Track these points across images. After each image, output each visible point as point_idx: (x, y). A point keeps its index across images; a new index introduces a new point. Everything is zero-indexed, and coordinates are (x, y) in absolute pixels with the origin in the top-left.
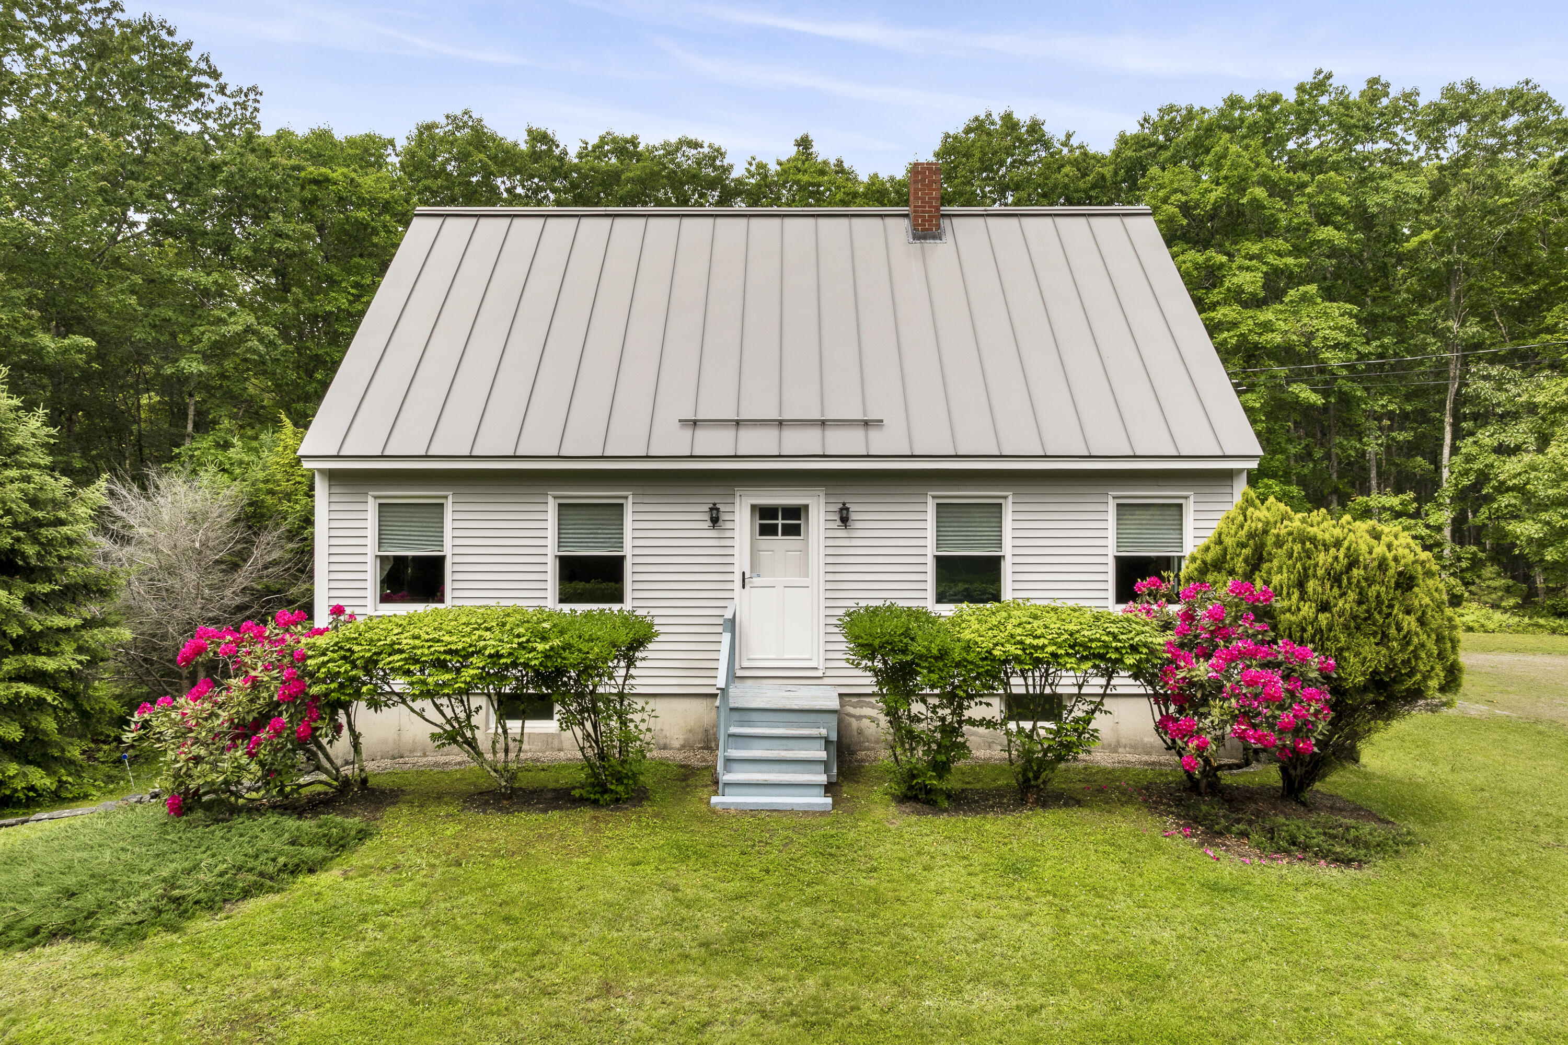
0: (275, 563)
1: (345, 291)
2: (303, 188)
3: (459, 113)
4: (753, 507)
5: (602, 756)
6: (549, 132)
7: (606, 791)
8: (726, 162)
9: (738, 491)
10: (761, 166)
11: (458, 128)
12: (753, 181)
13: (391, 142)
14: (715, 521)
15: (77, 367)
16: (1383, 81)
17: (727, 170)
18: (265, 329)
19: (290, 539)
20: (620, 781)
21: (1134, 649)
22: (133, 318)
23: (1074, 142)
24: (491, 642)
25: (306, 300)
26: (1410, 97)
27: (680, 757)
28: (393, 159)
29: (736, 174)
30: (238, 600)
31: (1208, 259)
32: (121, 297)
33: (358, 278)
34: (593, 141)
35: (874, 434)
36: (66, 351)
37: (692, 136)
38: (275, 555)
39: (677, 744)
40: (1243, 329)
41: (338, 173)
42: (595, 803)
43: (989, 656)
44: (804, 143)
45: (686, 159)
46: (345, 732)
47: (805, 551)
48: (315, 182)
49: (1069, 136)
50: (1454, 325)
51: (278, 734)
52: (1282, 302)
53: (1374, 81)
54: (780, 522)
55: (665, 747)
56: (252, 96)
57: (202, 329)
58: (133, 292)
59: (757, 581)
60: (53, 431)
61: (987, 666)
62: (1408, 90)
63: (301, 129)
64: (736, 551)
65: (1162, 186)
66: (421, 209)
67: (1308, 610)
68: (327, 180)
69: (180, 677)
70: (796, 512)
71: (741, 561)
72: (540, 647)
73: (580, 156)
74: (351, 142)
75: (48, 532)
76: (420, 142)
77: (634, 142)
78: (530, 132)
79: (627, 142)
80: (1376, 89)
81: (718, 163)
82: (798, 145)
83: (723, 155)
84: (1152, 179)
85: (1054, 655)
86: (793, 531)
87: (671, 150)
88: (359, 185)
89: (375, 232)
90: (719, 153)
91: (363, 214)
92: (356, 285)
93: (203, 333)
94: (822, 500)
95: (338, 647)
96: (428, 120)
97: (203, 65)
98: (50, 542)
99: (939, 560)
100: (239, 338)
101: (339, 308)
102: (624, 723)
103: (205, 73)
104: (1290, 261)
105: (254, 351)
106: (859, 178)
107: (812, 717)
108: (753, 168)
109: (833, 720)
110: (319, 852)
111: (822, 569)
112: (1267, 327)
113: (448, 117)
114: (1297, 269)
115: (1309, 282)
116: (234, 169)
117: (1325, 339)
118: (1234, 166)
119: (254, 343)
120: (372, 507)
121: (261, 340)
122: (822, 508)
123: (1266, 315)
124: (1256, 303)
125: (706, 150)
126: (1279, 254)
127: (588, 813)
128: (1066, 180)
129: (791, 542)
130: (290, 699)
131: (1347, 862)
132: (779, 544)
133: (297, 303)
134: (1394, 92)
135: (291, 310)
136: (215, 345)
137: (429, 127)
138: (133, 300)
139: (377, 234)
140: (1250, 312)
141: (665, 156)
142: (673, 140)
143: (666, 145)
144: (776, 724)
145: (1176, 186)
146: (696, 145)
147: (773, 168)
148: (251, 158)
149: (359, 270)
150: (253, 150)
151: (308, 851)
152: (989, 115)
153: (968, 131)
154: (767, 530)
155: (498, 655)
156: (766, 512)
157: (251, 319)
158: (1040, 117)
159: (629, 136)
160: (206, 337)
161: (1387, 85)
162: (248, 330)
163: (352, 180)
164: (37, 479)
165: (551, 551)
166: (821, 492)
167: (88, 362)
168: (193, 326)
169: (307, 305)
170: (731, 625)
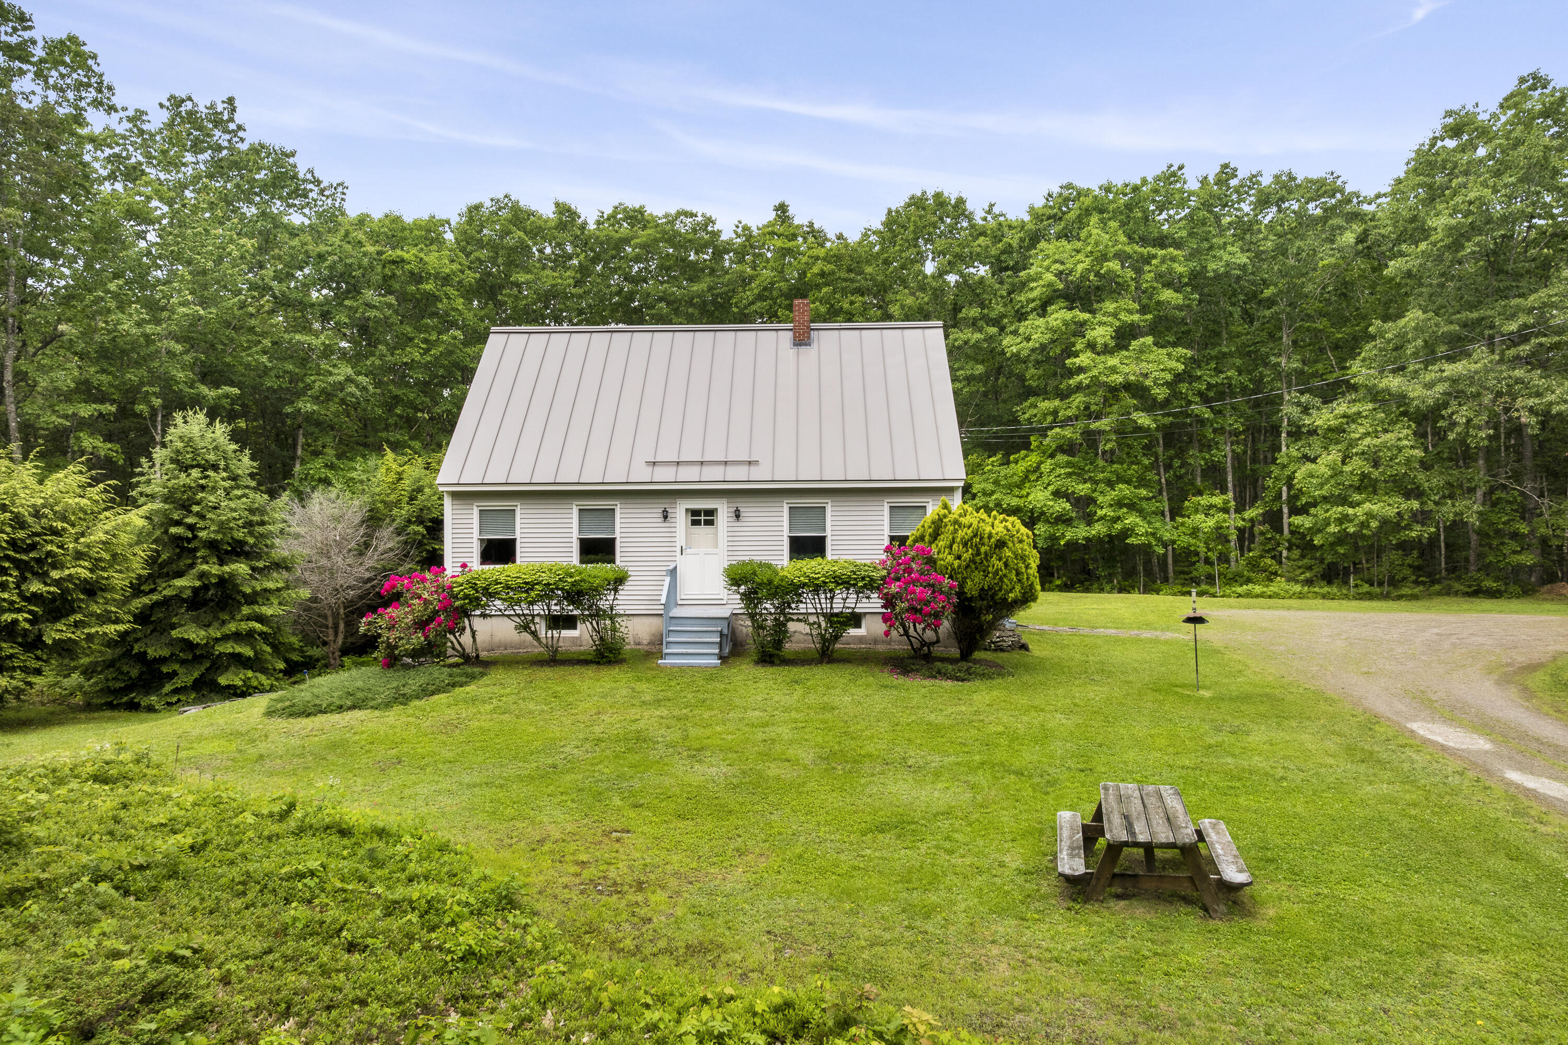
0: (391, 550)
1: (418, 346)
2: (384, 267)
3: (501, 196)
4: (687, 510)
5: (601, 639)
6: (573, 207)
7: (604, 657)
8: (716, 228)
9: (678, 501)
10: (746, 228)
11: (500, 209)
12: (739, 240)
13: (448, 222)
14: (665, 517)
15: (224, 407)
16: (1232, 166)
17: (716, 234)
18: (361, 378)
19: (399, 534)
20: (611, 652)
21: (863, 579)
22: (266, 371)
23: (996, 210)
24: (545, 578)
25: (388, 353)
26: (1254, 179)
27: (646, 648)
28: (449, 236)
29: (724, 237)
30: (367, 575)
31: (1074, 317)
32: (256, 357)
33: (427, 336)
34: (608, 211)
35: (753, 468)
36: (219, 398)
37: (688, 208)
38: (389, 545)
39: (645, 642)
40: (1095, 372)
41: (408, 254)
42: (598, 663)
43: (792, 583)
44: (782, 209)
45: (683, 227)
46: (468, 630)
47: (716, 534)
48: (394, 262)
49: (991, 206)
50: (1283, 361)
51: (439, 625)
52: (1127, 350)
53: (1226, 166)
54: (702, 518)
55: (639, 644)
56: (340, 189)
57: (312, 378)
58: (265, 353)
59: (689, 551)
60: (255, 464)
61: (791, 588)
62: (1254, 173)
63: (377, 214)
64: (677, 535)
65: (1048, 256)
66: (493, 329)
67: (950, 558)
68: (403, 261)
69: (327, 627)
70: (711, 513)
71: (680, 540)
72: (569, 580)
73: (598, 223)
74: (417, 225)
75: (260, 529)
76: (470, 221)
77: (641, 211)
78: (557, 205)
79: (635, 211)
80: (1227, 172)
81: (710, 229)
82: (776, 210)
83: (713, 222)
84: (1042, 251)
85: (824, 582)
86: (710, 523)
87: (672, 220)
88: (426, 263)
89: (438, 299)
90: (710, 221)
91: (429, 287)
92: (426, 341)
93: (314, 382)
94: (725, 505)
95: (468, 582)
96: (475, 201)
97: (309, 176)
98: (262, 535)
99: (791, 538)
100: (341, 386)
101: (413, 360)
102: (613, 623)
103: (311, 182)
104: (1136, 317)
105: (353, 395)
106: (829, 236)
107: (714, 622)
108: (740, 230)
109: (725, 623)
110: (464, 679)
111: (726, 544)
112: (1113, 370)
113: (492, 200)
114: (1142, 324)
115: (1147, 335)
116: (336, 258)
117: (1156, 379)
118: (1097, 244)
119: (352, 389)
120: (476, 512)
121: (357, 386)
122: (726, 510)
123: (1113, 361)
124: (1107, 350)
125: (700, 219)
126: (1130, 312)
127: (594, 667)
128: (979, 249)
129: (709, 528)
130: (444, 609)
131: (963, 680)
132: (702, 530)
133: (381, 357)
134: (1243, 173)
135: (378, 362)
136: (323, 391)
137: (477, 207)
138: (264, 359)
139: (441, 301)
140: (1102, 358)
141: (666, 223)
142: (673, 212)
143: (666, 216)
144: (692, 625)
145: (1057, 257)
146: (692, 215)
147: (755, 232)
148: (348, 247)
149: (427, 328)
150: (349, 242)
151: (457, 679)
152: (924, 193)
153: (908, 205)
154: (695, 523)
155: (549, 584)
156: (695, 513)
157: (349, 371)
158: (964, 196)
159: (637, 207)
160: (317, 384)
161: (1235, 170)
162: (349, 380)
163: (421, 259)
164: (251, 496)
165: (575, 535)
166: (725, 501)
167: (232, 404)
168: (305, 375)
169: (389, 358)
170: (673, 572)
